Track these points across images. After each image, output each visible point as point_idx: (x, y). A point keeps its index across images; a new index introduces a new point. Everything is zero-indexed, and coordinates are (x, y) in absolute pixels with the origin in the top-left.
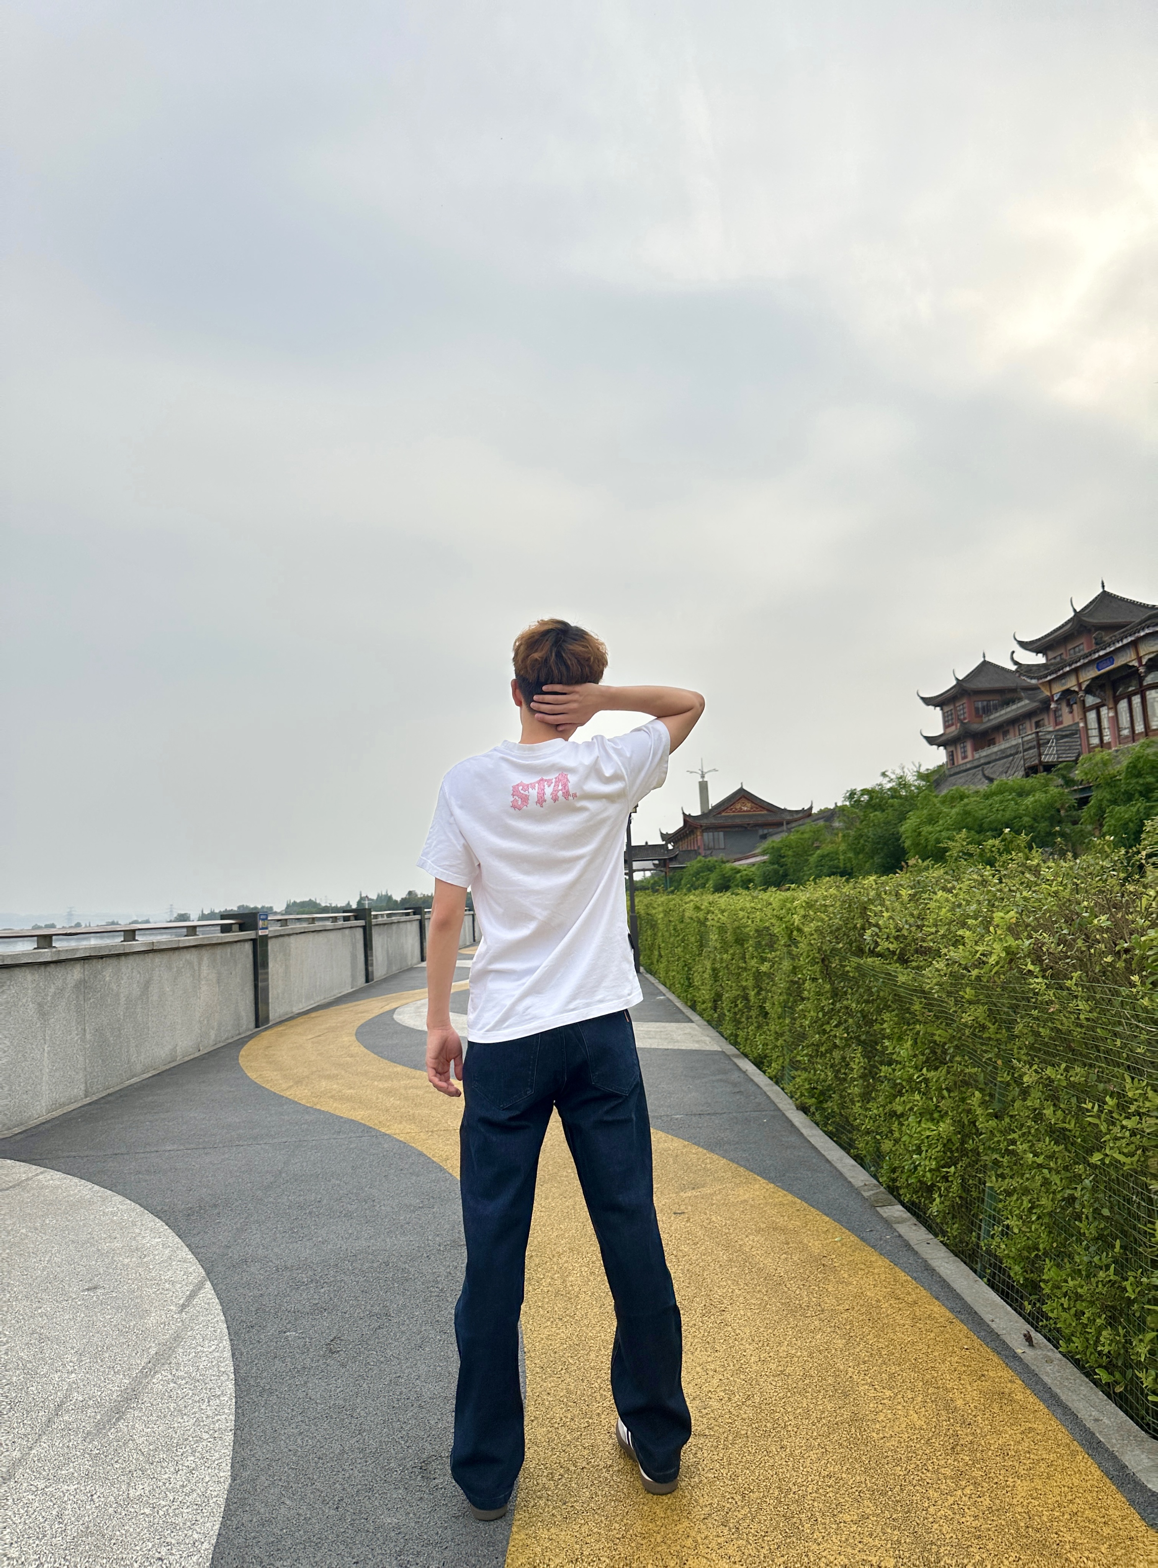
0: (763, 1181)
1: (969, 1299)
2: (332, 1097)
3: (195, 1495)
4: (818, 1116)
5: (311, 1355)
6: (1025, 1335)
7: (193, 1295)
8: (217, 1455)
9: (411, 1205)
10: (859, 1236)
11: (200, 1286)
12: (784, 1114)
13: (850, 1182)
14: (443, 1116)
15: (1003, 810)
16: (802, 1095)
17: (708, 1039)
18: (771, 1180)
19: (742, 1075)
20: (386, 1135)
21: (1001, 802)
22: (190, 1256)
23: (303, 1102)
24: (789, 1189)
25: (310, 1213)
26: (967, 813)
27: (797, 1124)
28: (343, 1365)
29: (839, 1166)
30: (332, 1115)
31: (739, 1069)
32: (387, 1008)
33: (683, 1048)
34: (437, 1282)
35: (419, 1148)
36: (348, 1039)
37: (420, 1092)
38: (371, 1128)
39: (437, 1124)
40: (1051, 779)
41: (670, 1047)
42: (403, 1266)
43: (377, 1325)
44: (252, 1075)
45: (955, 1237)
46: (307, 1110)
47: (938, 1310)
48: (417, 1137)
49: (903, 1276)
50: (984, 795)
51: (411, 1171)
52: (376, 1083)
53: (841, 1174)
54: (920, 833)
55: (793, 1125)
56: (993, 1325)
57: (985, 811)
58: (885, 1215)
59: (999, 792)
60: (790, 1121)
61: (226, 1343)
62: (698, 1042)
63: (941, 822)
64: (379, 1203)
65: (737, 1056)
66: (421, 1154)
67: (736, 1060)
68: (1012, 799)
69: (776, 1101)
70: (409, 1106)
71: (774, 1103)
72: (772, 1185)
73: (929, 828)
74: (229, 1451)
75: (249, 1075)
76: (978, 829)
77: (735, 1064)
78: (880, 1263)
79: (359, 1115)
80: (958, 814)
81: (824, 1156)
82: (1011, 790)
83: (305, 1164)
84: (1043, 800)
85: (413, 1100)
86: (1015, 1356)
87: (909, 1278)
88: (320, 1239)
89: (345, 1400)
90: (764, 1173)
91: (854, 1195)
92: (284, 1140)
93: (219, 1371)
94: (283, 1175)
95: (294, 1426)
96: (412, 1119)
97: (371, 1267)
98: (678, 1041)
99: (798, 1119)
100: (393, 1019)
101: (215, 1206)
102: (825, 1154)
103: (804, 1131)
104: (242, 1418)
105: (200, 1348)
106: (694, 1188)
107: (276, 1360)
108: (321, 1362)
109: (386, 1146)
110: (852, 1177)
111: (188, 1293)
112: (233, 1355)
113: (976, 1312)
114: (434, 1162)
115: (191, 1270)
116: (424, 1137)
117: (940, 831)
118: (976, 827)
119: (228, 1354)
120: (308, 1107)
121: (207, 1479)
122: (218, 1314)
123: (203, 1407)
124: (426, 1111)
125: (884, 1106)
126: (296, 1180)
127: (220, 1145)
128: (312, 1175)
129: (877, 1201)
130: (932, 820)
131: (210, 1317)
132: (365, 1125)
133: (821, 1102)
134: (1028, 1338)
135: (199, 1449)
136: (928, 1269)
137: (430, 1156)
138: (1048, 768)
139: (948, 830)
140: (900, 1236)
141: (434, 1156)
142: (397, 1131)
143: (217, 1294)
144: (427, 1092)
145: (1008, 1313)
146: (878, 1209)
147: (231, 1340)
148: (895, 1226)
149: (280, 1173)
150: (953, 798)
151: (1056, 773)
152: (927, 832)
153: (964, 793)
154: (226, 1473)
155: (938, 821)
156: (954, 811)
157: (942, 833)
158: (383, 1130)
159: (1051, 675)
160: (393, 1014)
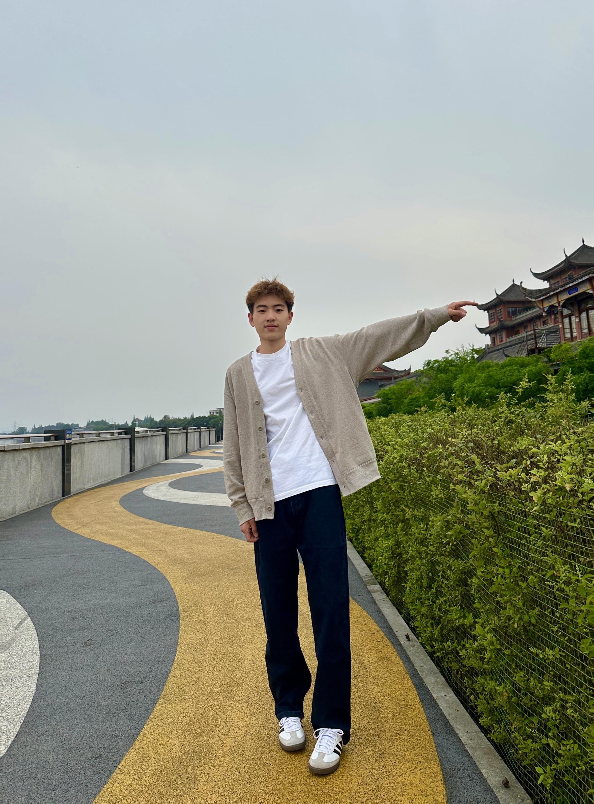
1: (391, 623)
2: (102, 533)
3: (19, 696)
4: (355, 544)
5: (77, 646)
6: (406, 635)
7: (21, 623)
8: (30, 682)
9: (136, 584)
11: (25, 619)
14: (160, 544)
15: (511, 375)
20: (128, 552)
21: (510, 370)
22: (20, 607)
23: (85, 536)
25: (83, 588)
26: (491, 377)
28: (92, 650)
29: (357, 567)
30: (100, 542)
32: (140, 487)
34: (142, 617)
35: (145, 559)
36: (115, 504)
37: (150, 532)
38: (121, 549)
39: (156, 548)
40: (540, 358)
42: (127, 610)
43: (110, 634)
44: (58, 522)
45: (394, 596)
46: (87, 540)
47: (374, 627)
48: (144, 553)
49: (365, 613)
50: (502, 366)
51: (139, 569)
52: (127, 527)
53: (357, 570)
54: (464, 387)
56: (396, 633)
57: (501, 376)
58: (369, 589)
59: (510, 365)
61: (37, 642)
63: (476, 382)
64: (119, 583)
66: (145, 561)
68: (517, 369)
70: (143, 538)
73: (469, 385)
74: (36, 681)
75: (57, 521)
76: (497, 386)
78: (357, 609)
79: (115, 543)
80: (485, 377)
81: (352, 562)
82: (517, 364)
83: (83, 566)
84: (534, 370)
85: (146, 535)
86: (400, 645)
87: (368, 615)
88: (87, 599)
89: (91, 663)
91: (359, 580)
92: (73, 554)
93: (33, 653)
95: (66, 672)
96: (143, 545)
97: (111, 611)
100: (142, 493)
101: (34, 585)
104: (42, 669)
105: (23, 644)
107: (60, 648)
108: (81, 649)
109: (127, 557)
110: (361, 572)
111: (19, 622)
112: (40, 646)
113: (391, 628)
114: (151, 565)
115: (20, 613)
116: (148, 554)
117: (475, 387)
118: (495, 385)
119: (37, 646)
120: (88, 538)
121: (25, 690)
122: (33, 631)
123: (24, 666)
124: (152, 541)
126: (78, 573)
127: (39, 557)
128: (86, 571)
129: (368, 583)
130: (471, 380)
131: (29, 632)
132: (118, 547)
134: (407, 637)
135: (22, 680)
136: (379, 611)
137: (150, 562)
138: (540, 350)
139: (480, 386)
140: (372, 598)
141: (152, 562)
142: (135, 551)
143: (33, 623)
144: (154, 531)
145: (406, 628)
146: (368, 586)
147: (39, 641)
148: (372, 594)
149: (70, 570)
150: (483, 367)
151: (543, 354)
152: (468, 387)
153: (490, 365)
154: (34, 688)
155: (474, 381)
156: (484, 375)
157: (477, 388)
158: (127, 550)
159: (542, 296)
160: (143, 490)
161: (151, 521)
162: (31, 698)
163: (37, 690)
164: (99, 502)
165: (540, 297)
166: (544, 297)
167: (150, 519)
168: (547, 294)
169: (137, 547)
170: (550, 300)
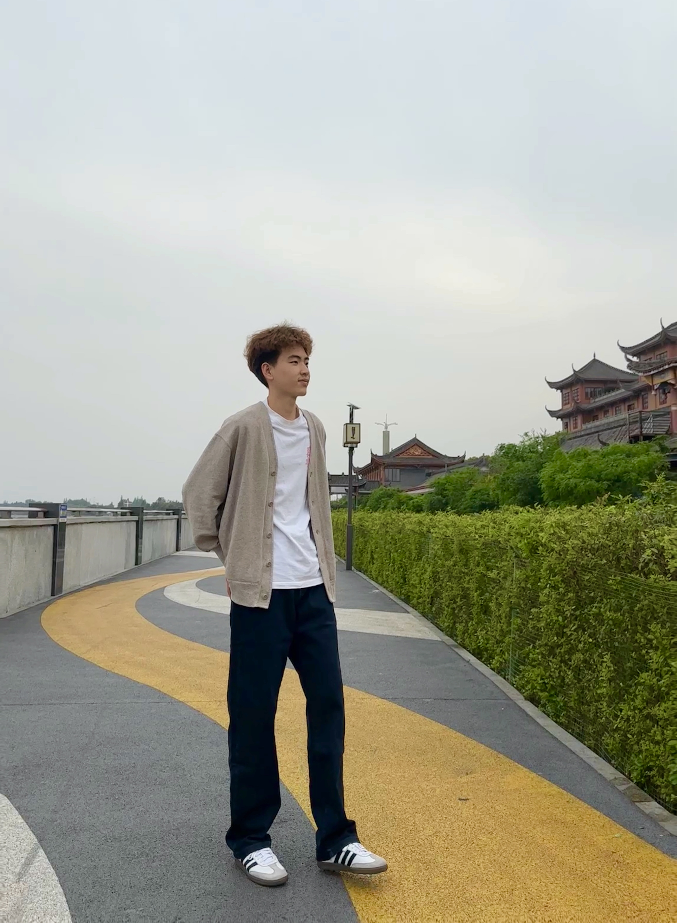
0: (525, 769)
2: (127, 662)
4: (549, 709)
10: (634, 833)
11: (33, 855)
12: (515, 703)
13: (600, 775)
15: (617, 466)
16: (533, 688)
17: (426, 629)
18: (529, 767)
19: (467, 664)
20: (180, 702)
21: (615, 460)
22: (21, 820)
23: (101, 665)
24: (549, 776)
25: (127, 779)
26: (590, 467)
27: (531, 714)
30: (129, 680)
31: (463, 659)
32: (157, 587)
33: (410, 636)
36: (131, 610)
38: (165, 694)
40: (652, 446)
41: (399, 635)
44: (55, 638)
46: (107, 673)
48: (208, 706)
50: (602, 455)
51: (210, 740)
52: (162, 652)
53: (589, 766)
54: (554, 478)
55: (527, 715)
57: (603, 466)
58: (647, 812)
59: (614, 453)
60: (524, 711)
62: (419, 631)
63: (570, 472)
64: (189, 772)
65: (456, 647)
67: (456, 650)
68: (623, 459)
69: (505, 690)
70: (194, 676)
71: (503, 692)
72: (534, 774)
73: (562, 476)
75: (52, 637)
76: (597, 479)
77: (457, 653)
79: (154, 681)
80: (583, 466)
82: (622, 452)
83: (113, 726)
84: (646, 461)
85: (197, 670)
88: (141, 809)
90: (521, 760)
91: (610, 788)
92: (92, 701)
94: (96, 736)
96: (200, 688)
98: (403, 630)
99: (530, 708)
100: (164, 596)
101: (38, 765)
102: (567, 744)
103: (539, 720)
106: (467, 774)
109: (182, 713)
110: (601, 769)
111: (23, 860)
115: (23, 836)
116: (214, 707)
117: (569, 478)
118: (596, 477)
120: (107, 671)
126: (109, 743)
127: (36, 703)
128: (122, 739)
129: (633, 797)
130: (563, 470)
132: (160, 691)
133: (551, 696)
138: (648, 438)
139: (575, 478)
142: (190, 699)
143: (52, 865)
144: (205, 662)
146: (637, 804)
148: (661, 824)
149: (93, 734)
150: (579, 454)
151: (655, 442)
152: (560, 478)
153: (587, 452)
155: (567, 471)
156: (580, 464)
157: (571, 480)
158: (177, 697)
159: (653, 370)
160: (163, 591)
161: (196, 644)
164: (106, 606)
165: (650, 372)
166: (656, 371)
167: (192, 639)
168: (660, 367)
169: (191, 692)
170: (663, 375)
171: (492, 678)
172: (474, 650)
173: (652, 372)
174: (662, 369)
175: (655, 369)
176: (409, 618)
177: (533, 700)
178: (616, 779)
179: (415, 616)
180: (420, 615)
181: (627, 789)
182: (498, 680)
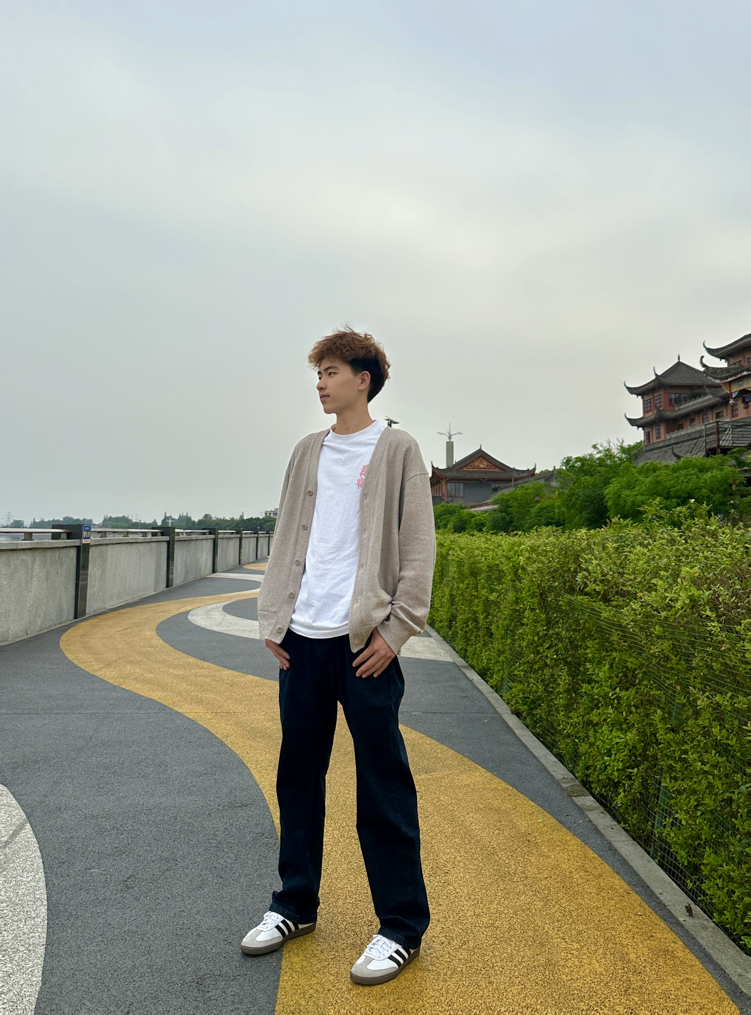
0: (483, 770)
1: (643, 876)
2: (135, 679)
4: (528, 721)
5: (111, 889)
6: (686, 907)
7: (16, 833)
8: (31, 964)
9: (197, 771)
10: (557, 819)
11: (21, 827)
12: (501, 717)
13: (552, 775)
14: (225, 701)
15: (687, 482)
16: (517, 702)
17: (442, 651)
18: (489, 769)
19: (469, 683)
20: (178, 713)
21: (686, 475)
22: (14, 802)
23: (111, 681)
24: (503, 777)
25: (114, 773)
26: (658, 483)
27: (511, 725)
28: (137, 899)
29: (544, 761)
30: (135, 694)
31: (467, 678)
32: (183, 610)
33: (423, 658)
34: (216, 836)
35: (205, 726)
36: (150, 633)
37: (208, 680)
38: (166, 706)
39: (220, 707)
40: (726, 460)
41: (412, 656)
42: (189, 821)
43: (165, 867)
44: (70, 657)
45: (634, 825)
46: (114, 688)
47: (618, 882)
48: (203, 717)
49: (591, 854)
50: (673, 469)
51: (198, 743)
52: (171, 670)
53: (545, 768)
54: (620, 496)
55: (508, 727)
56: (662, 898)
57: (672, 482)
58: (579, 804)
59: (685, 467)
60: (506, 723)
61: (41, 875)
62: (434, 653)
63: (637, 488)
64: (171, 768)
65: (465, 667)
66: (206, 731)
67: (465, 671)
68: (695, 474)
69: (496, 705)
70: (198, 691)
71: (494, 707)
72: (489, 774)
73: (628, 492)
74: (41, 961)
75: (67, 656)
76: (666, 496)
77: (464, 674)
78: (573, 842)
79: (157, 695)
80: (651, 482)
81: (532, 752)
82: (694, 466)
83: (111, 732)
84: (719, 476)
85: (202, 686)
86: (678, 923)
87: (596, 855)
88: (121, 794)
89: (137, 927)
90: (483, 764)
91: (555, 786)
92: (95, 711)
93: (35, 898)
94: (94, 740)
95: (95, 944)
96: (200, 701)
97: (163, 820)
98: (418, 652)
99: (513, 721)
100: (187, 619)
101: (36, 762)
102: (533, 751)
103: (517, 732)
104: (52, 936)
105: (19, 878)
106: (427, 773)
107: (82, 892)
108: (119, 895)
109: (178, 722)
110: (554, 771)
111: (12, 832)
112: (47, 885)
113: (648, 886)
114: (217, 738)
115: (14, 813)
116: (209, 717)
117: (636, 495)
119: (42, 884)
120: (115, 686)
121: (22, 982)
122: (35, 851)
123: (21, 926)
124: (212, 696)
125: (583, 716)
126: (103, 745)
127: (42, 712)
128: (116, 742)
129: (573, 792)
130: (630, 486)
131: (28, 853)
132: (161, 704)
133: (532, 709)
134: (689, 910)
135: (16, 958)
136: (612, 849)
137: (214, 733)
138: (725, 451)
139: (642, 494)
140: (590, 821)
141: (217, 733)
142: (188, 711)
143: (35, 835)
144: (213, 680)
145: (673, 889)
146: (573, 798)
147: (45, 873)
148: (587, 813)
149: (91, 738)
150: (648, 469)
151: (731, 455)
152: (626, 495)
153: (657, 466)
154: (37, 978)
155: (635, 487)
156: (648, 480)
157: (638, 497)
158: (176, 709)
159: (731, 377)
160: (188, 615)
161: (207, 663)
162: (33, 1000)
163: (44, 983)
164: (126, 629)
165: (728, 378)
166: (734, 378)
167: (204, 659)
168: (738, 374)
169: (191, 704)
170: (741, 383)
171: (488, 695)
172: (480, 670)
173: (729, 379)
174: (739, 375)
175: (733, 376)
176: (429, 641)
177: (518, 714)
178: (564, 778)
179: (436, 640)
180: (442, 639)
181: (570, 786)
182: (493, 697)
